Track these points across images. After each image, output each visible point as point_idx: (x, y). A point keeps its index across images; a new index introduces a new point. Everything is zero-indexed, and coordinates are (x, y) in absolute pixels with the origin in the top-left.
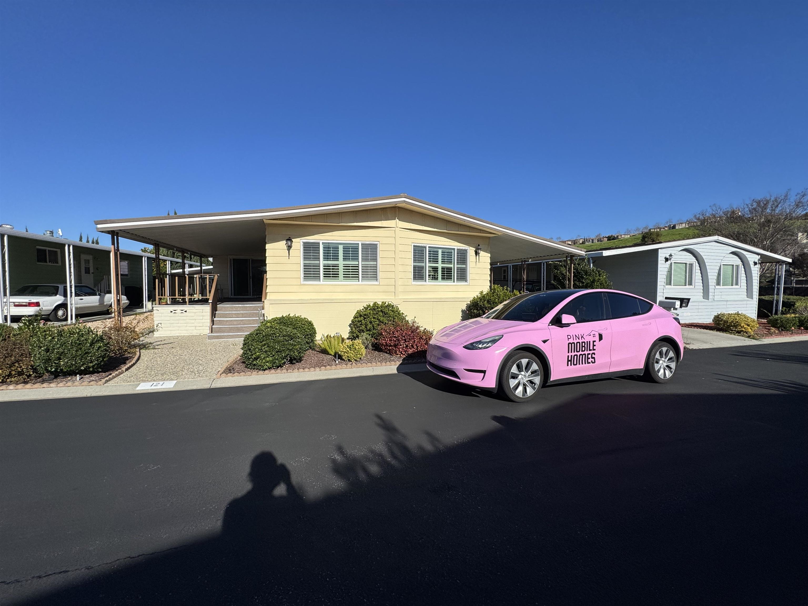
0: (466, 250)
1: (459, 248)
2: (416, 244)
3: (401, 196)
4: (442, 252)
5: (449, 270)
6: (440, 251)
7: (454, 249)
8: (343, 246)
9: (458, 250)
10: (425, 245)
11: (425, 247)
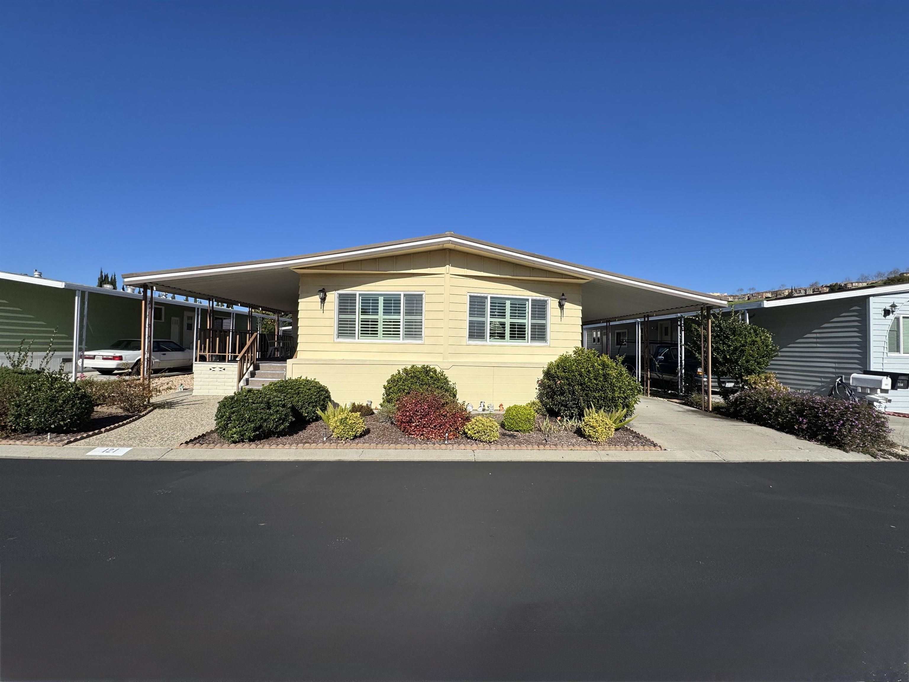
0: (545, 301)
1: (535, 298)
2: (472, 294)
3: (446, 235)
4: (511, 304)
5: (522, 328)
6: (508, 303)
7: (528, 300)
8: (384, 298)
9: (532, 300)
10: (486, 295)
11: (486, 298)
